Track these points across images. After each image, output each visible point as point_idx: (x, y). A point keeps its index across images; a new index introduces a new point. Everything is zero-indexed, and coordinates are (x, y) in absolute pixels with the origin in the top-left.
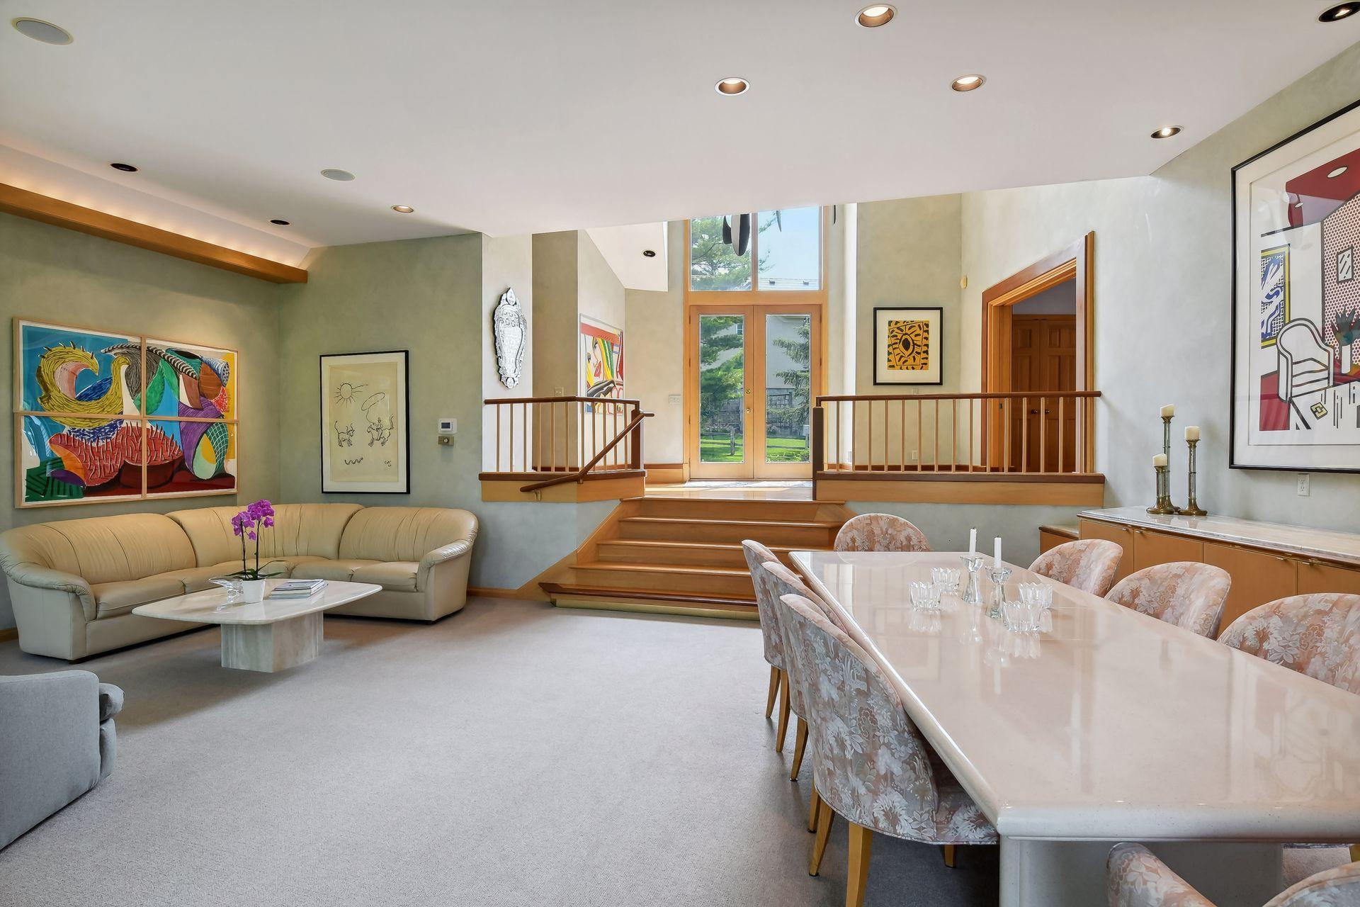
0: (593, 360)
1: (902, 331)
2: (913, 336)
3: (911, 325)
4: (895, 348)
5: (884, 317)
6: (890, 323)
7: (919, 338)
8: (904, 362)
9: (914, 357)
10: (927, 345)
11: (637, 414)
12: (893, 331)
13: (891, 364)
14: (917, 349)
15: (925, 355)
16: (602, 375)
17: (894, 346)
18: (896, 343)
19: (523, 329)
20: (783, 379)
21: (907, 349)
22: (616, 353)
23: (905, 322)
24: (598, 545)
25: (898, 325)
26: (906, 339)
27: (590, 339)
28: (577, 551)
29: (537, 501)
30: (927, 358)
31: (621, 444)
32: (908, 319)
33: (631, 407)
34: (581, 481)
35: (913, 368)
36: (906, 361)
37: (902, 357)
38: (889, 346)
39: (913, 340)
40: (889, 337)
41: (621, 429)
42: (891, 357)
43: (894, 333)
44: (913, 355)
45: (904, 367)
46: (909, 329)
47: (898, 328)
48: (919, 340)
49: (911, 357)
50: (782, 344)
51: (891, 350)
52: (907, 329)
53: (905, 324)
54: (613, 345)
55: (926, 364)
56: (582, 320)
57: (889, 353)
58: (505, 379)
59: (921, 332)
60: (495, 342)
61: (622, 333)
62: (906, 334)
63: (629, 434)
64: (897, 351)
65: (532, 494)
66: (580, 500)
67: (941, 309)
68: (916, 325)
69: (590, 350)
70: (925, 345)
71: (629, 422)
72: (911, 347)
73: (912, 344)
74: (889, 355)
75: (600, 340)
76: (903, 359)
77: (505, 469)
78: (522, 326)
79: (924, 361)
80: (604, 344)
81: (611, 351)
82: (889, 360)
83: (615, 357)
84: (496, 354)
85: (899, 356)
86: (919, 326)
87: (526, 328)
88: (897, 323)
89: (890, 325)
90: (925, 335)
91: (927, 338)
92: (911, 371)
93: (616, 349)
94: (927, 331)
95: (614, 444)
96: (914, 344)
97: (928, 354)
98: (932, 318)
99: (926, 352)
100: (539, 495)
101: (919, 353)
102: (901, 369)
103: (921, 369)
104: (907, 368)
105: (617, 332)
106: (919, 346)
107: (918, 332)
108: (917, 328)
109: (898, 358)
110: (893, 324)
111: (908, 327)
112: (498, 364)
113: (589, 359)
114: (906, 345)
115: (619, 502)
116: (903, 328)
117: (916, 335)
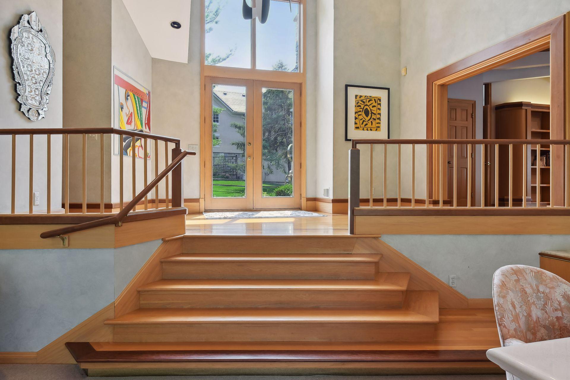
0: (125, 110)
1: (364, 102)
2: (371, 107)
3: (370, 99)
4: (360, 115)
5: (352, 92)
6: (356, 96)
7: (374, 109)
8: (365, 125)
9: (372, 122)
10: (380, 114)
11: (177, 153)
12: (358, 102)
13: (357, 126)
14: (373, 117)
15: (377, 121)
16: (133, 124)
17: (359, 113)
18: (360, 111)
19: (51, 62)
20: (236, 147)
21: (367, 116)
22: (144, 108)
23: (366, 96)
24: (139, 292)
25: (362, 98)
26: (367, 109)
27: (123, 91)
28: (114, 303)
29: (64, 247)
30: (380, 123)
31: (162, 184)
32: (368, 95)
33: (172, 146)
34: (120, 224)
35: (371, 130)
36: (367, 124)
37: (364, 121)
38: (356, 113)
39: (371, 110)
40: (355, 106)
41: (162, 168)
42: (357, 121)
43: (359, 104)
44: (371, 120)
45: (365, 129)
46: (369, 102)
47: (362, 101)
48: (374, 110)
49: (370, 121)
50: (236, 127)
51: (357, 116)
52: (367, 102)
53: (366, 98)
54: (142, 100)
55: (379, 127)
56: (115, 72)
57: (356, 118)
58: (26, 110)
59: (376, 104)
60: (12, 64)
61: (149, 93)
62: (367, 105)
63: (170, 174)
64: (361, 117)
65: (57, 240)
66: (118, 245)
67: (388, 89)
68: (373, 99)
69: (123, 100)
70: (379, 114)
71: (170, 162)
72: (370, 115)
73: (370, 112)
74: (355, 119)
75: (131, 94)
76: (365, 123)
77: (22, 210)
78: (49, 57)
79: (378, 125)
80: (135, 98)
81: (141, 106)
82: (356, 123)
83: (144, 111)
84: (14, 79)
85: (362, 121)
86: (375, 100)
87: (54, 60)
88: (361, 96)
89: (356, 98)
90: (379, 106)
91: (379, 109)
92: (370, 132)
93: (145, 104)
94: (380, 104)
95: (155, 183)
96: (372, 113)
97: (380, 120)
98: (383, 95)
99: (379, 119)
100: (66, 241)
101: (375, 119)
102: (363, 130)
103: (376, 130)
104: (367, 130)
105: (146, 92)
106: (375, 114)
107: (374, 104)
108: (373, 101)
109: (361, 121)
110: (358, 97)
111: (368, 100)
112: (16, 91)
113: (122, 108)
114: (367, 113)
115: (160, 242)
116: (365, 101)
117: (373, 107)
